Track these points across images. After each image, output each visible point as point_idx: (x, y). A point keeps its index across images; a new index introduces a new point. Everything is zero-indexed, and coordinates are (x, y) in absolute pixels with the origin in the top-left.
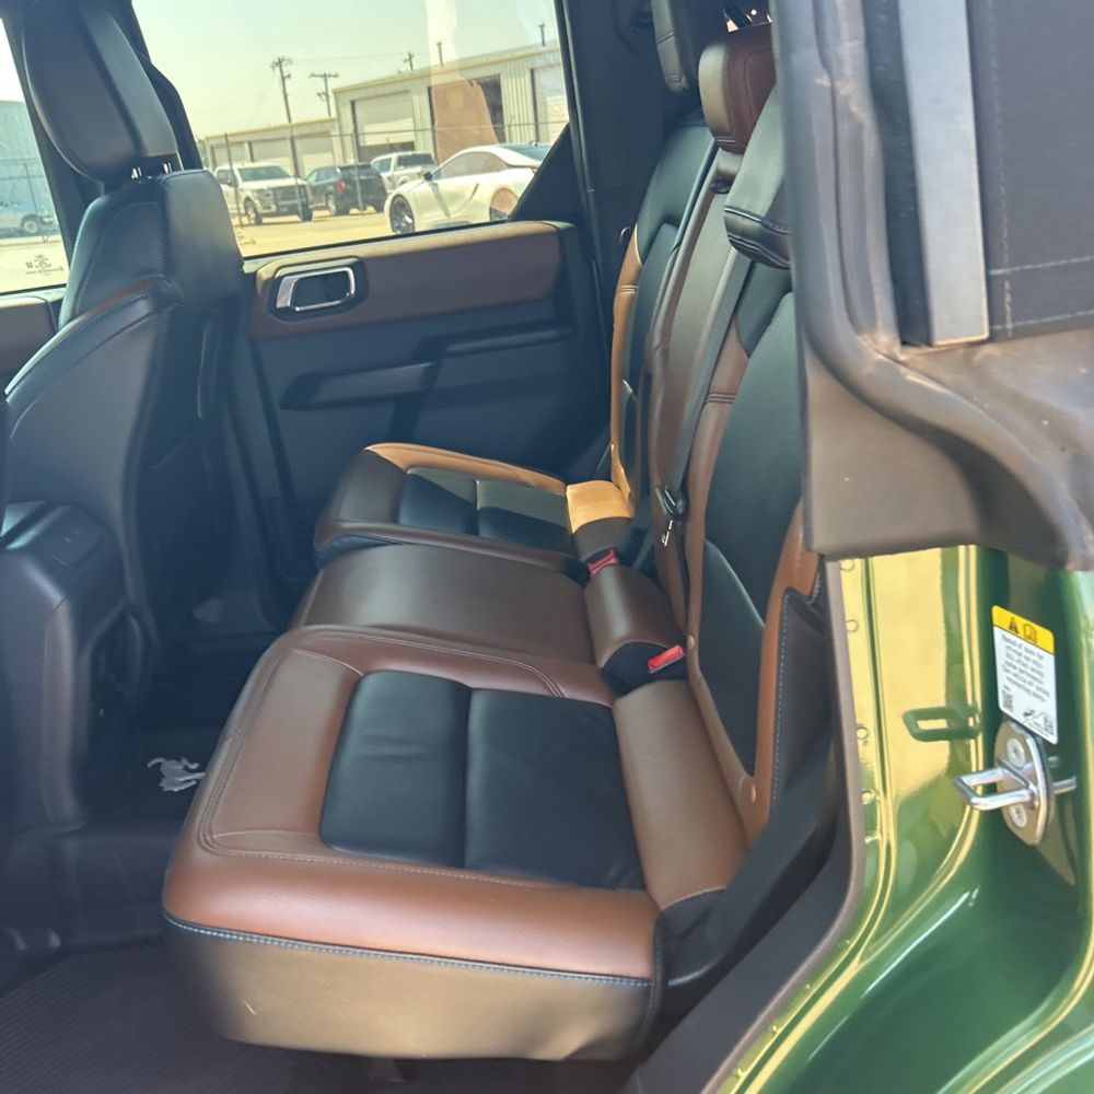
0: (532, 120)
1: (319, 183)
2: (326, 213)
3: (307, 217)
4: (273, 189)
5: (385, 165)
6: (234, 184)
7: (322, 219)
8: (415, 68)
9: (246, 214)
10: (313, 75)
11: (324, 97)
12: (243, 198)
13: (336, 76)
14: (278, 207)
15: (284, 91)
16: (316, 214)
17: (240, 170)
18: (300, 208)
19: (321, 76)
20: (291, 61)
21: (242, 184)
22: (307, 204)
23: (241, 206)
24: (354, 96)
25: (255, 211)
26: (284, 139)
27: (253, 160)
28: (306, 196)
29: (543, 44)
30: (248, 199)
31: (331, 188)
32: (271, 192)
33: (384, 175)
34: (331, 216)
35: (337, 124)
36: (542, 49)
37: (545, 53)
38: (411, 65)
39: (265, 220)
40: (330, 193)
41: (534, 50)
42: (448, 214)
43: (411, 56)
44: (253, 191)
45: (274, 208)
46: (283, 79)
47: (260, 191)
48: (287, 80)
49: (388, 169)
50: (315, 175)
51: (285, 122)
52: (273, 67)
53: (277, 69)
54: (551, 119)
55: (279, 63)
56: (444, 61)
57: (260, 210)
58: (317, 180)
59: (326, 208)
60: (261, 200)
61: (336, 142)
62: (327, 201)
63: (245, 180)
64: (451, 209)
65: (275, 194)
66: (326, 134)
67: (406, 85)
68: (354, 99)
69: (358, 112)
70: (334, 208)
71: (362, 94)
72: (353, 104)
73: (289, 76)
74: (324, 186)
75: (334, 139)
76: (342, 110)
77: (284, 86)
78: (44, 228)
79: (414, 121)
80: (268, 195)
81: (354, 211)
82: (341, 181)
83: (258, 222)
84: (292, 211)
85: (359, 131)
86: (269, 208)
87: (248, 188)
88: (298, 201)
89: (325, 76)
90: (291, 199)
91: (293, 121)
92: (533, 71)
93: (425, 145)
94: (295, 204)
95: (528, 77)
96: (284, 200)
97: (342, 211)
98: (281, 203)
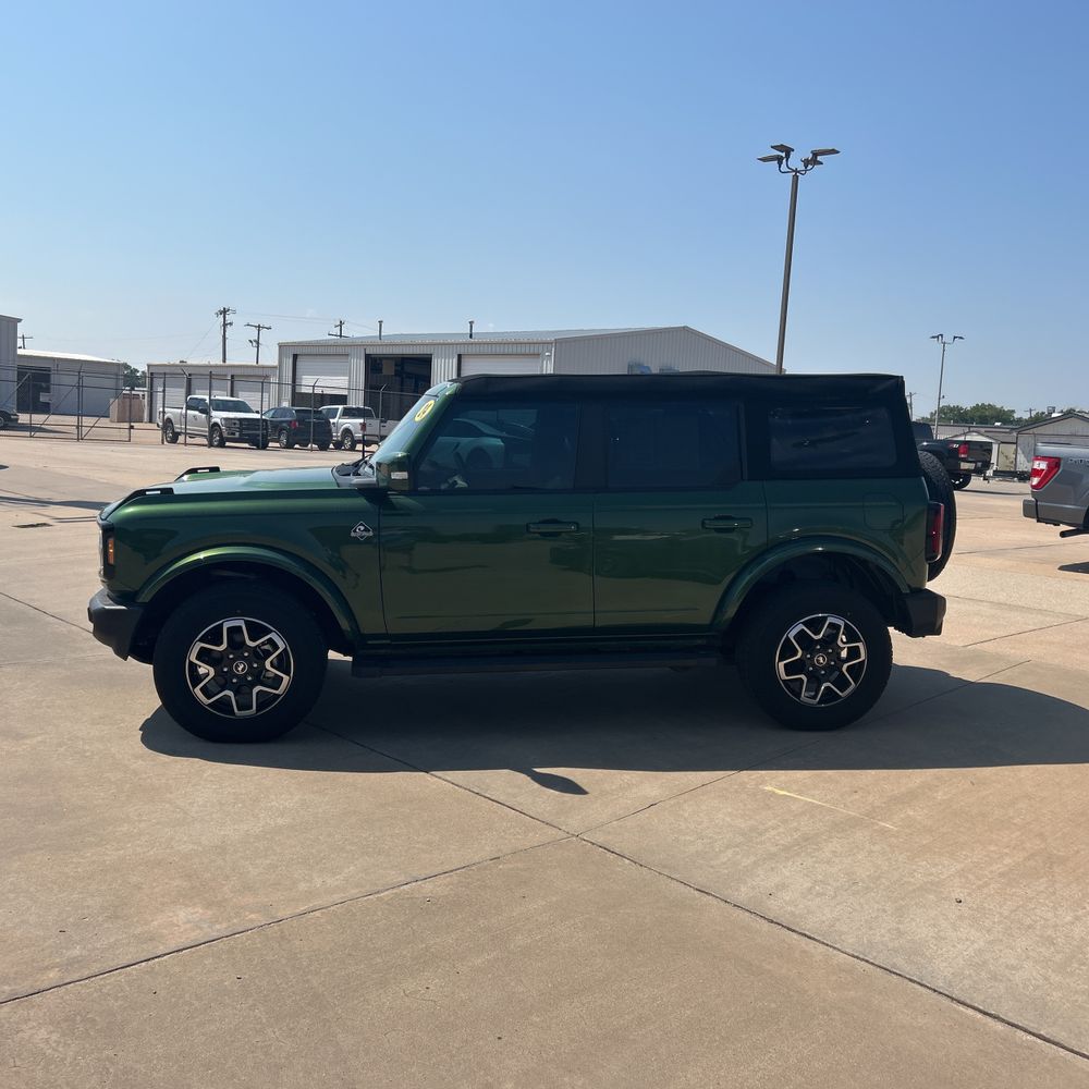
1: (275, 419)
2: (278, 445)
3: (264, 445)
4: (240, 420)
5: (333, 413)
6: (205, 411)
7: (275, 449)
9: (212, 437)
10: (249, 325)
11: (254, 344)
12: (211, 424)
14: (240, 432)
15: (224, 336)
16: (271, 444)
17: (210, 400)
19: (255, 327)
20: (233, 312)
21: (214, 413)
22: (266, 436)
23: (209, 430)
24: (298, 351)
25: (221, 436)
27: (232, 396)
28: (266, 429)
29: (471, 336)
30: (216, 425)
31: (284, 425)
33: (332, 421)
34: (281, 448)
35: (277, 371)
36: (469, 340)
37: (472, 344)
38: (341, 331)
39: (227, 444)
40: (284, 429)
41: (464, 340)
43: (341, 322)
44: (221, 419)
45: (237, 435)
46: (225, 325)
47: (226, 419)
48: (228, 328)
49: (334, 417)
50: (272, 412)
52: (217, 314)
53: (221, 316)
55: (224, 312)
56: (383, 334)
57: (225, 435)
58: (274, 417)
59: (278, 440)
60: (227, 427)
61: (274, 389)
62: (279, 436)
63: (215, 409)
65: (241, 424)
67: (348, 350)
68: (296, 355)
69: (299, 364)
70: (284, 441)
71: (305, 351)
72: (295, 357)
73: (231, 324)
74: (280, 422)
76: (284, 360)
77: (225, 331)
78: (10, 424)
79: (350, 381)
80: (234, 424)
81: (297, 446)
82: (295, 421)
83: (221, 445)
84: (251, 439)
85: (297, 380)
86: (234, 434)
87: (218, 416)
88: (260, 432)
89: (259, 326)
90: (256, 430)
91: (228, 362)
92: (460, 356)
93: (356, 401)
94: (255, 435)
95: (455, 361)
96: (248, 429)
97: (289, 446)
98: (245, 432)
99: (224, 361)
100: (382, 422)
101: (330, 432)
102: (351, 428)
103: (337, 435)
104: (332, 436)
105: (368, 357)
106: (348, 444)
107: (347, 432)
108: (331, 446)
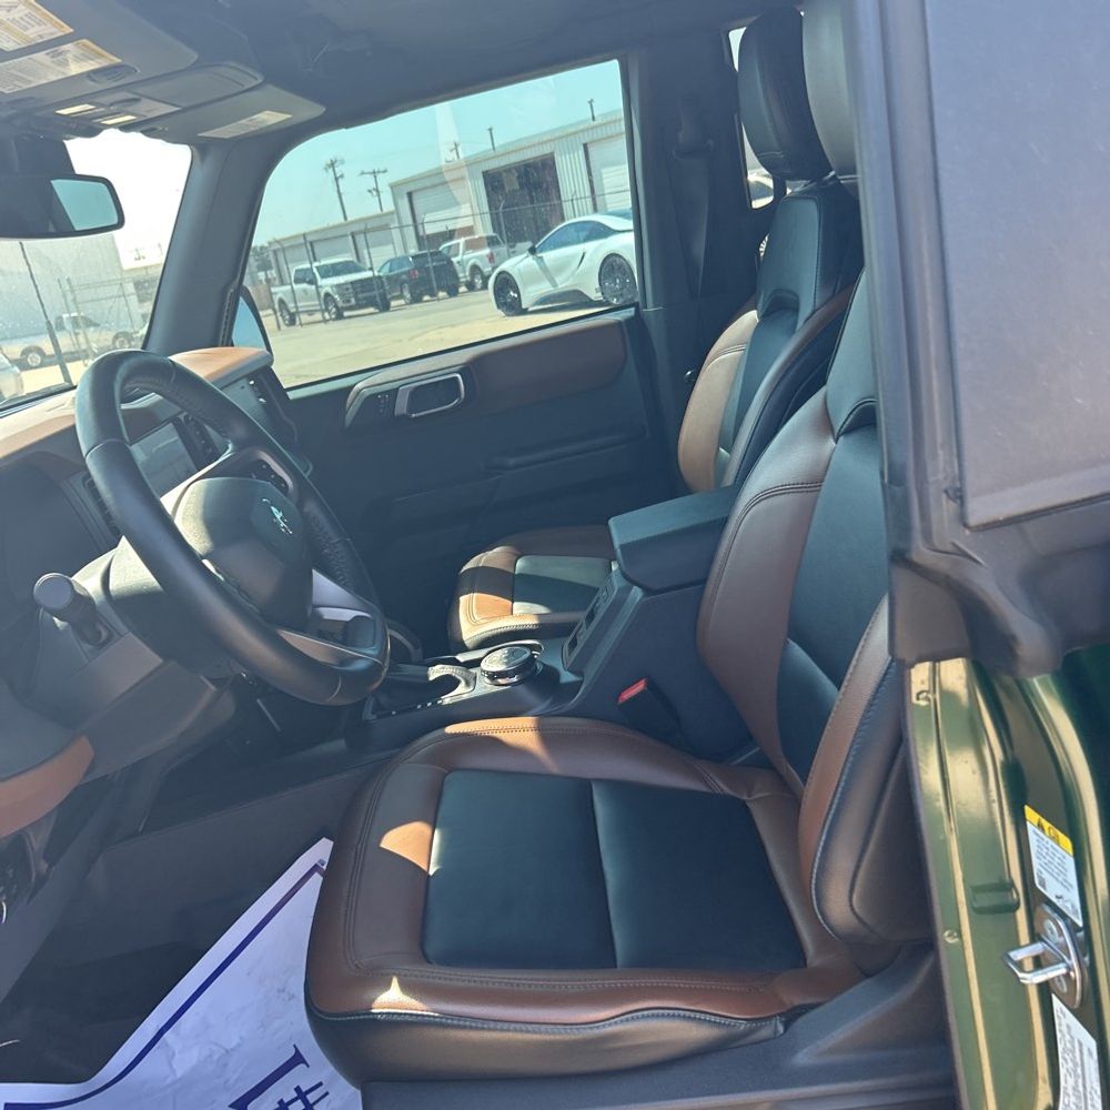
0: (588, 193)
1: (392, 273)
2: (402, 302)
3: (385, 307)
4: (352, 283)
5: (455, 251)
6: (313, 282)
7: (400, 308)
8: (462, 156)
9: (327, 310)
10: (363, 173)
11: (375, 193)
12: (322, 295)
13: (385, 171)
14: (357, 299)
15: (339, 191)
16: (393, 303)
17: (317, 267)
18: (378, 299)
19: (370, 173)
20: (343, 162)
21: (321, 282)
22: (385, 295)
23: (322, 302)
24: (411, 187)
25: (336, 306)
26: (346, 236)
28: (383, 287)
29: (593, 118)
30: (327, 295)
31: (404, 277)
32: (349, 286)
33: (454, 260)
34: (407, 304)
35: (395, 216)
36: (592, 123)
37: (596, 127)
38: (458, 154)
39: (346, 314)
40: (404, 282)
41: (586, 125)
42: (555, 285)
43: (456, 145)
44: (332, 287)
45: (353, 301)
46: (337, 179)
47: (338, 286)
48: (340, 181)
49: (456, 255)
50: (388, 264)
51: (342, 220)
52: (326, 169)
53: (331, 170)
54: (607, 191)
55: (332, 164)
56: (497, 145)
57: (340, 304)
58: (391, 271)
59: (401, 297)
60: (341, 295)
61: (396, 234)
62: (401, 291)
63: (323, 277)
64: (558, 280)
65: (354, 289)
66: (386, 227)
67: (463, 173)
68: (409, 192)
69: (415, 202)
70: (408, 296)
71: (419, 185)
72: (410, 195)
73: (342, 176)
74: (399, 275)
75: (393, 231)
76: (400, 202)
77: (338, 186)
79: (472, 206)
80: (347, 289)
81: (426, 298)
82: (413, 270)
83: (340, 316)
84: (370, 302)
85: (419, 220)
86: (349, 301)
87: (327, 284)
88: (376, 293)
89: (374, 172)
90: (370, 291)
91: (349, 219)
92: (585, 146)
93: (484, 229)
94: (373, 296)
95: (581, 152)
96: (363, 292)
97: (416, 299)
98: (360, 296)
99: (345, 218)
100: (511, 247)
101: (455, 275)
102: (479, 263)
103: (464, 276)
104: (458, 278)
105: (486, 174)
106: (478, 282)
107: (475, 269)
108: (463, 289)
